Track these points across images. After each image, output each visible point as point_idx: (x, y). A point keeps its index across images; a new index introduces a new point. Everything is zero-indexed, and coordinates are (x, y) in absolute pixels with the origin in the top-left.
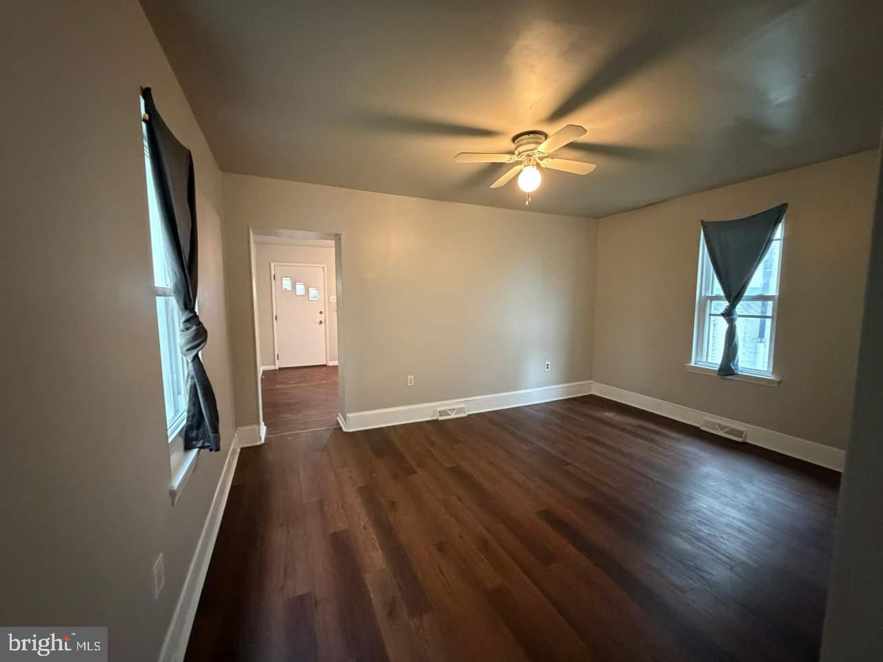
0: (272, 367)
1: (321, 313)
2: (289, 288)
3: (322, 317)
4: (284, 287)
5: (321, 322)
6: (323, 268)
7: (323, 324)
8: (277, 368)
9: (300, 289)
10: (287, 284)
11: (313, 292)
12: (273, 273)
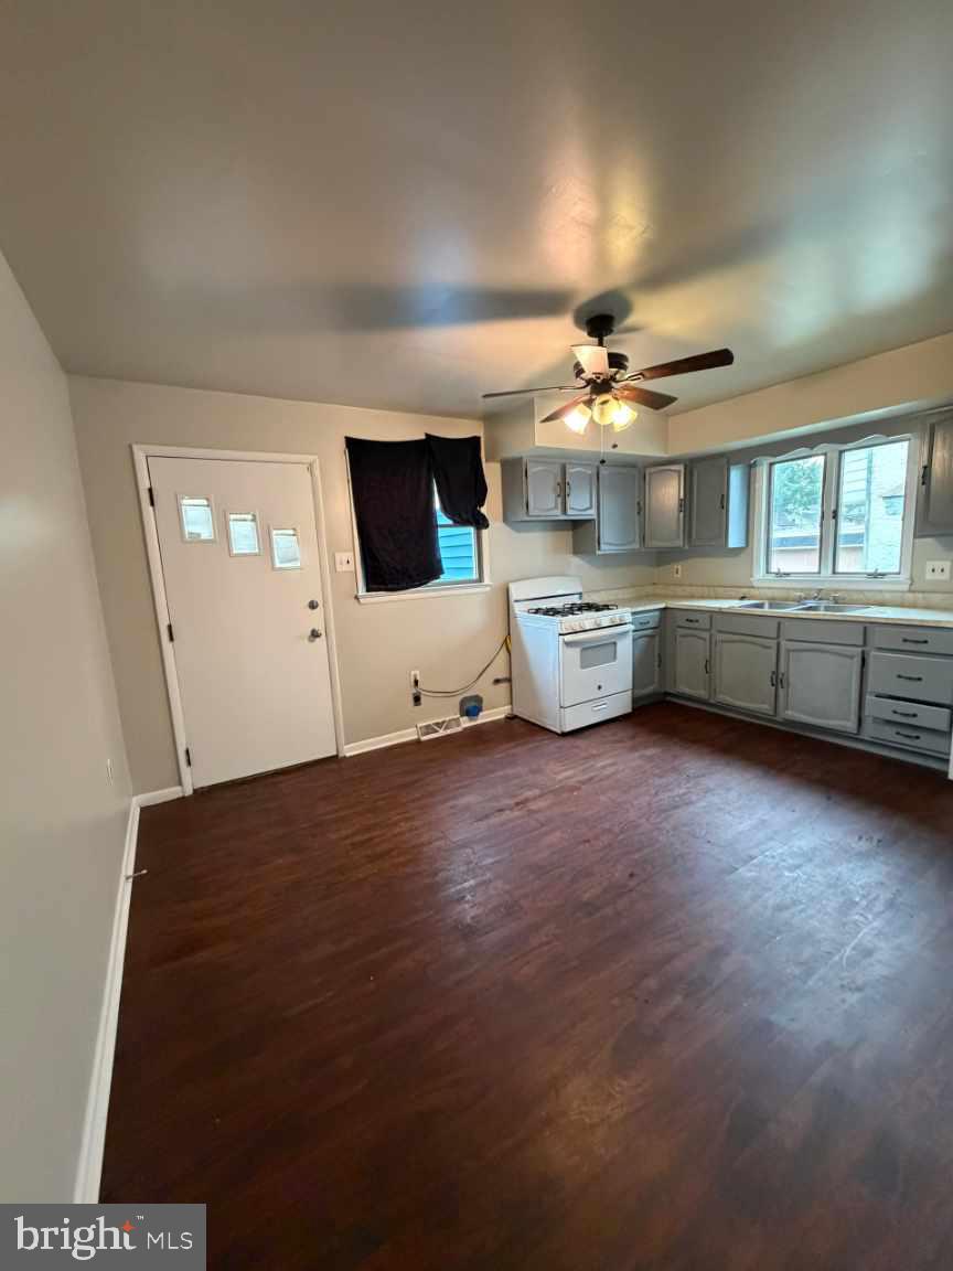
0: (171, 793)
1: (313, 606)
2: (206, 532)
3: (315, 620)
4: (188, 529)
5: (315, 635)
6: (310, 468)
7: (320, 642)
8: (189, 792)
9: (243, 535)
10: (197, 518)
11: (283, 542)
12: (144, 484)
